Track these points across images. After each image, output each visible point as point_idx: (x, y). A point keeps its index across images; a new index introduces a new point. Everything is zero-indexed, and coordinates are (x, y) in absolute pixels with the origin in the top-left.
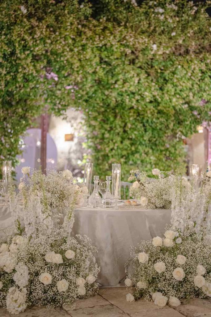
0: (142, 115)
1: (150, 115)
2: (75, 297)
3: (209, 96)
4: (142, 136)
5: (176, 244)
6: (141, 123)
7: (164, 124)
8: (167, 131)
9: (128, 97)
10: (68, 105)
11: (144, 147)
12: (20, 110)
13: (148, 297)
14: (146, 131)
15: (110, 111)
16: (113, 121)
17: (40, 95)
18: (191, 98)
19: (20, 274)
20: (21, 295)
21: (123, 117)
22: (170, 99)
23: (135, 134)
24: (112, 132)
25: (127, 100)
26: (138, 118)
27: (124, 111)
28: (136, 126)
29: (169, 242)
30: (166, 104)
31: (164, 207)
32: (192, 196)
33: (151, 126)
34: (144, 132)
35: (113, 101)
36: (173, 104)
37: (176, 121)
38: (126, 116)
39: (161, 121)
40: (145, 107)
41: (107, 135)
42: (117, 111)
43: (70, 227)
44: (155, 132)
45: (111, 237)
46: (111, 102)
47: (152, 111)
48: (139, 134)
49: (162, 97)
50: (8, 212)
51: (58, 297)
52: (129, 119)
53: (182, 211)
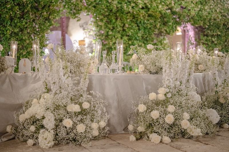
0: (137, 17)
1: (142, 18)
2: (90, 137)
3: (186, 4)
4: (137, 33)
5: (167, 98)
6: (136, 24)
7: (153, 25)
8: (155, 30)
9: (126, 4)
10: (81, 10)
11: (139, 41)
12: (45, 13)
13: (146, 138)
14: (139, 30)
15: (112, 15)
16: (115, 22)
17: (60, 3)
18: (173, 5)
19: (48, 119)
20: (49, 135)
21: (122, 19)
22: (157, 6)
23: (131, 32)
24: (114, 30)
25: (125, 7)
26: (133, 20)
27: (123, 15)
28: (132, 26)
29: (161, 97)
30: (154, 9)
31: (156, 73)
32: (178, 63)
33: (143, 26)
34: (138, 31)
35: (115, 7)
36: (160, 10)
37: (162, 22)
38: (124, 18)
39: (151, 22)
40: (138, 12)
41: (110, 33)
42: (118, 15)
43: (85, 86)
44: (147, 30)
45: (117, 95)
46: (113, 8)
47: (143, 14)
48: (135, 31)
49: (151, 4)
50: (38, 77)
51: (78, 138)
52: (127, 20)
53: (171, 72)
